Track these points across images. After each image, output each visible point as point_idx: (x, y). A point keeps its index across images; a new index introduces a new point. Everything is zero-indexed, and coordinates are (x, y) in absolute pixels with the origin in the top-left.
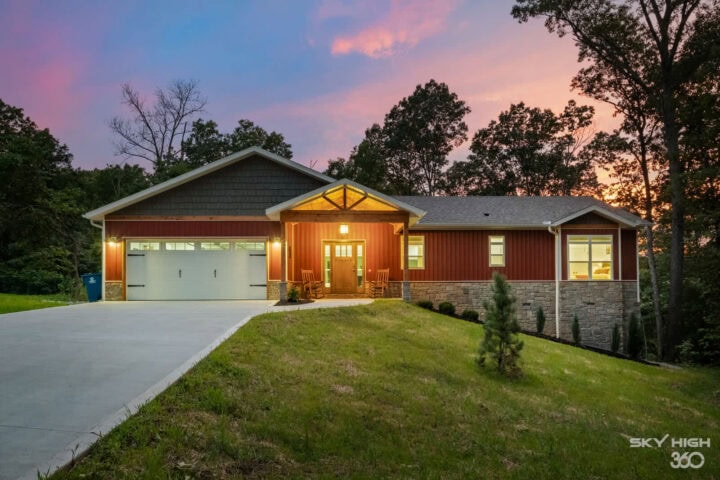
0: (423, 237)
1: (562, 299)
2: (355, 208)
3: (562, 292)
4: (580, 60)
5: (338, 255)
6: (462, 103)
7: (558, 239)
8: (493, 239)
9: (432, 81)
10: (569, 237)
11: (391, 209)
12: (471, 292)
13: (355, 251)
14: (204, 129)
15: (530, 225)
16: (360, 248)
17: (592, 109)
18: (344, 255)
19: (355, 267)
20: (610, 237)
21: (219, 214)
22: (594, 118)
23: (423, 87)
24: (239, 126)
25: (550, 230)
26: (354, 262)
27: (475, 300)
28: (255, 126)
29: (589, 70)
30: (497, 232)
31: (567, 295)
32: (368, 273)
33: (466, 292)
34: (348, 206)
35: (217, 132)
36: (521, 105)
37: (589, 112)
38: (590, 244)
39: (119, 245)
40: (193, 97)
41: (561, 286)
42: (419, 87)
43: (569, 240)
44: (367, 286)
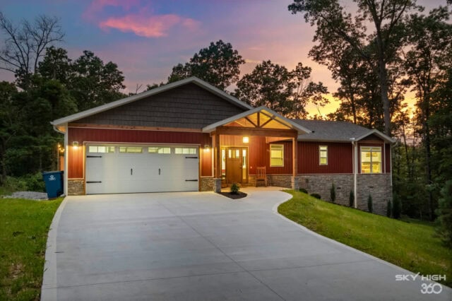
0: (283, 146)
1: (358, 185)
2: (264, 127)
3: (358, 181)
4: (314, 41)
5: (230, 156)
6: (240, 57)
7: (356, 148)
8: (322, 148)
9: (220, 41)
10: (361, 147)
11: (286, 128)
12: (310, 181)
13: (241, 153)
14: (57, 54)
15: (342, 140)
16: (244, 152)
17: (310, 69)
18: (234, 156)
19: (242, 165)
20: (380, 148)
21: (164, 126)
22: (311, 74)
23: (215, 44)
24: (83, 54)
25: (353, 143)
26: (240, 162)
27: (312, 186)
28: (94, 56)
29: (319, 47)
30: (324, 144)
31: (360, 183)
32: (250, 169)
33: (307, 181)
34: (261, 125)
35: (66, 57)
36: (269, 62)
37: (308, 71)
38: (371, 152)
39: (80, 148)
40: (54, 29)
41: (357, 177)
42: (212, 44)
43: (361, 149)
44: (250, 178)
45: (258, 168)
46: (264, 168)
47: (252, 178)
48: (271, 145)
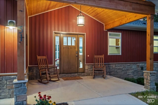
0: (121, 34)
5: (65, 44)
13: (77, 42)
16: (81, 40)
18: (69, 44)
19: (78, 52)
26: (77, 50)
32: (87, 58)
44: (87, 67)
45: (96, 56)
46: (103, 56)
47: (89, 67)
48: (109, 33)
